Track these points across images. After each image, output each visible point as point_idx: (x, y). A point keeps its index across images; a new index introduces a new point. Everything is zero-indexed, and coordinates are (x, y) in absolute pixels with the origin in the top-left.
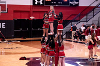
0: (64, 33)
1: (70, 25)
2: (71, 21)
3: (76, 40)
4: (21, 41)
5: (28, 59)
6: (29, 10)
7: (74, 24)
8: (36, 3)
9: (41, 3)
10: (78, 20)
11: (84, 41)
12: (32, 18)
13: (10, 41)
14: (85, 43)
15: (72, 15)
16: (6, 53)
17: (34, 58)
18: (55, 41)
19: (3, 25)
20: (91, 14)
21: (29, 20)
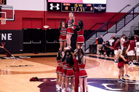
0: (87, 47)
1: (94, 36)
2: (95, 32)
3: (102, 56)
4: (32, 57)
5: (41, 80)
6: (43, 17)
7: (100, 35)
8: (51, 8)
9: (58, 9)
10: (105, 31)
11: (112, 56)
12: (46, 27)
13: (18, 57)
14: (113, 60)
15: (98, 23)
16: (13, 73)
17: (49, 79)
18: (74, 58)
19: (9, 37)
20: (121, 23)
21: (42, 30)
